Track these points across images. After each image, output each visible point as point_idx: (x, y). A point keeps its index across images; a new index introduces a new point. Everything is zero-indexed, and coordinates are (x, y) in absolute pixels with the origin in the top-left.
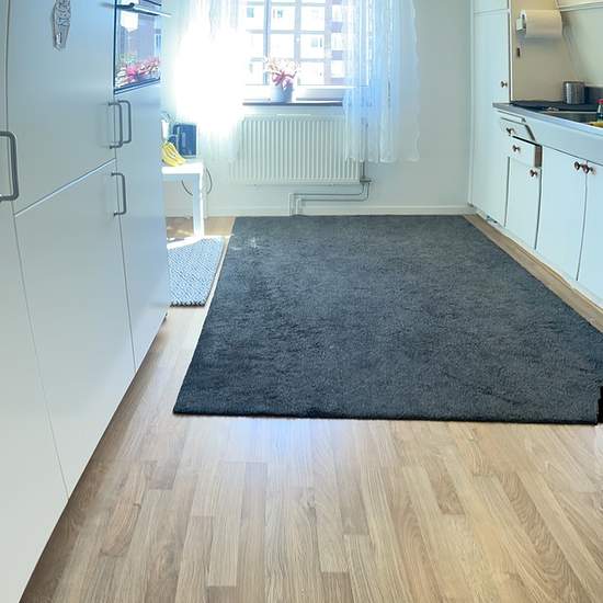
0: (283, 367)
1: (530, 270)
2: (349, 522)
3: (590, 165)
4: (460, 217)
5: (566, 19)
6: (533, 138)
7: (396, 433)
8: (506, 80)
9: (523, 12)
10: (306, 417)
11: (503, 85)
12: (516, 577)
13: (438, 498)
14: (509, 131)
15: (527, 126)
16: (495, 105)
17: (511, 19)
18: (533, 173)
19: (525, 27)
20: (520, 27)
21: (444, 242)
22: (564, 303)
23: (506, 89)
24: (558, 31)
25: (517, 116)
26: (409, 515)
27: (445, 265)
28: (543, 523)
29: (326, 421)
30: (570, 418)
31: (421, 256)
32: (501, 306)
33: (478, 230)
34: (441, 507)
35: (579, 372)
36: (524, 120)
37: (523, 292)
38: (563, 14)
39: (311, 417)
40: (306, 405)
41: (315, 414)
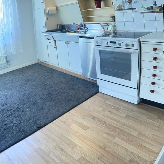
0: (18, 122)
1: (59, 70)
2: (72, 146)
3: (68, 42)
4: (37, 63)
5: (57, 9)
6: (54, 39)
7: (61, 120)
8: (45, 26)
9: (48, 8)
10: (38, 130)
11: (44, 27)
12: (107, 133)
13: (82, 128)
14: (47, 38)
15: (52, 36)
16: (43, 33)
17: (45, 10)
18: (55, 47)
19: (49, 12)
20: (47, 12)
21: (37, 71)
22: (70, 75)
23: (45, 28)
24: (56, 12)
25: (49, 34)
26: (81, 136)
27: (41, 76)
28: (102, 120)
29: (43, 128)
30: (88, 98)
31: (33, 76)
32: (59, 81)
33: (43, 65)
34: (84, 129)
35: (82, 88)
36: (51, 35)
37: (61, 76)
38: (57, 8)
39: (39, 129)
40: (35, 128)
41: (39, 128)
